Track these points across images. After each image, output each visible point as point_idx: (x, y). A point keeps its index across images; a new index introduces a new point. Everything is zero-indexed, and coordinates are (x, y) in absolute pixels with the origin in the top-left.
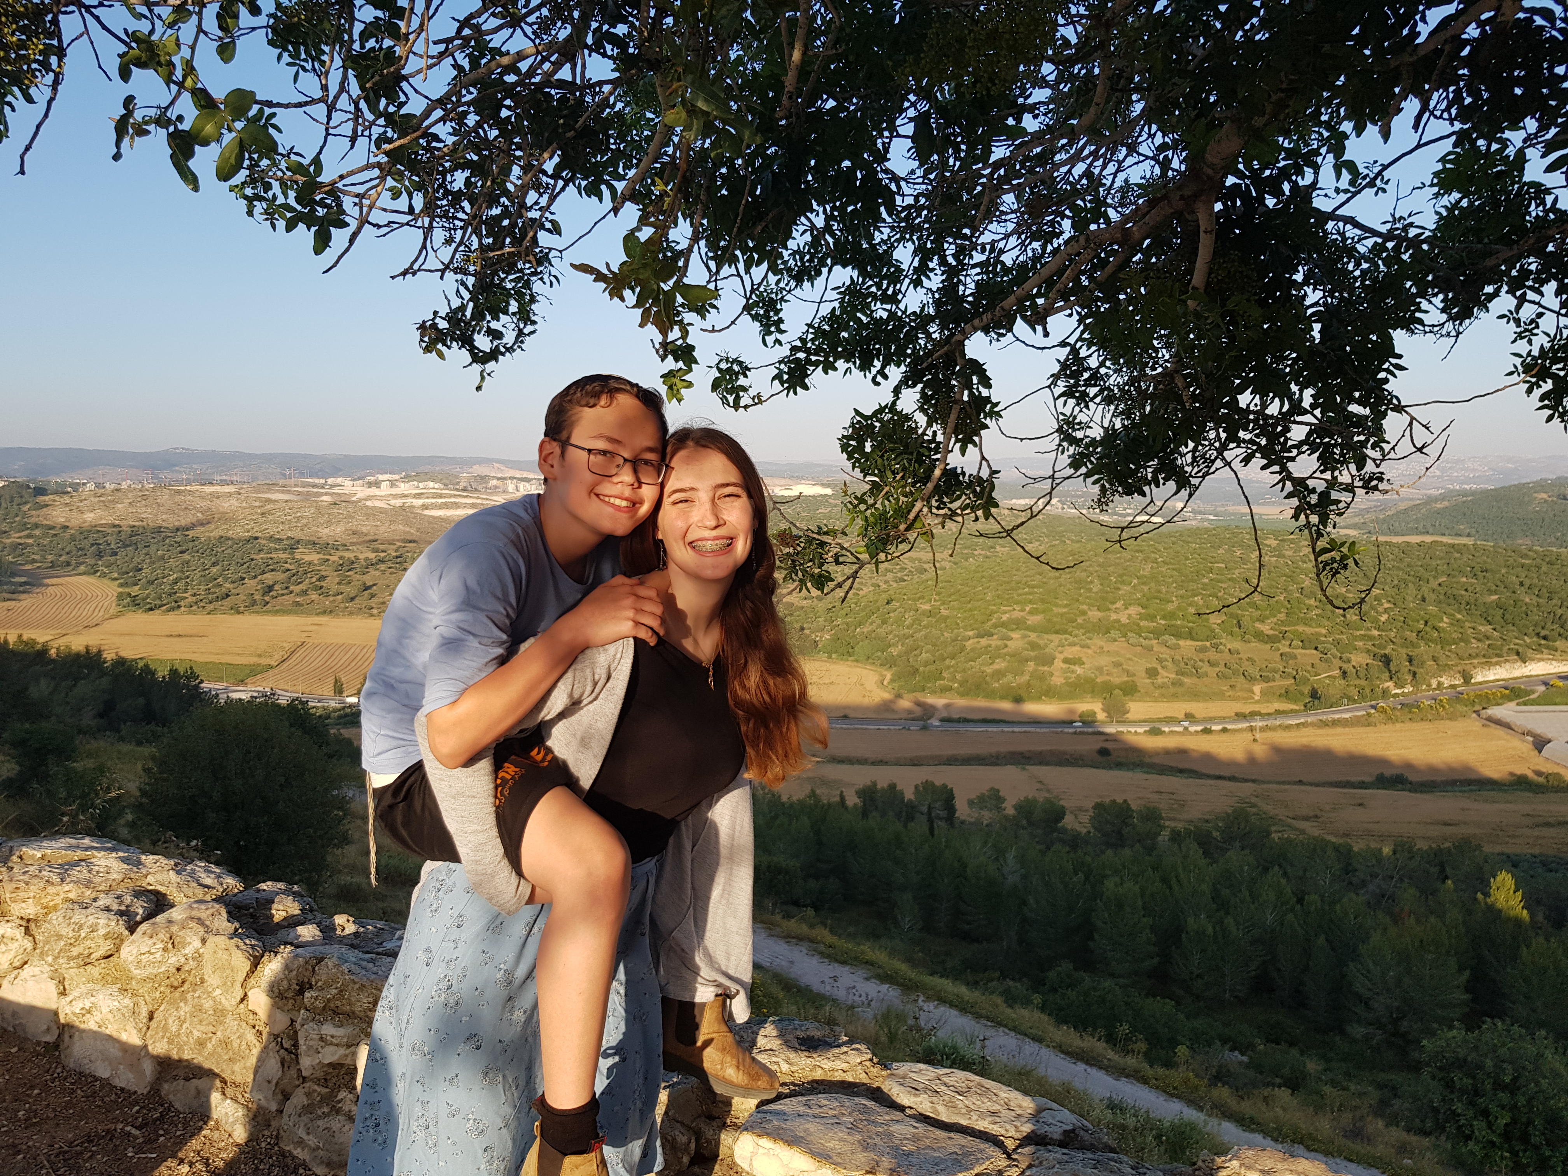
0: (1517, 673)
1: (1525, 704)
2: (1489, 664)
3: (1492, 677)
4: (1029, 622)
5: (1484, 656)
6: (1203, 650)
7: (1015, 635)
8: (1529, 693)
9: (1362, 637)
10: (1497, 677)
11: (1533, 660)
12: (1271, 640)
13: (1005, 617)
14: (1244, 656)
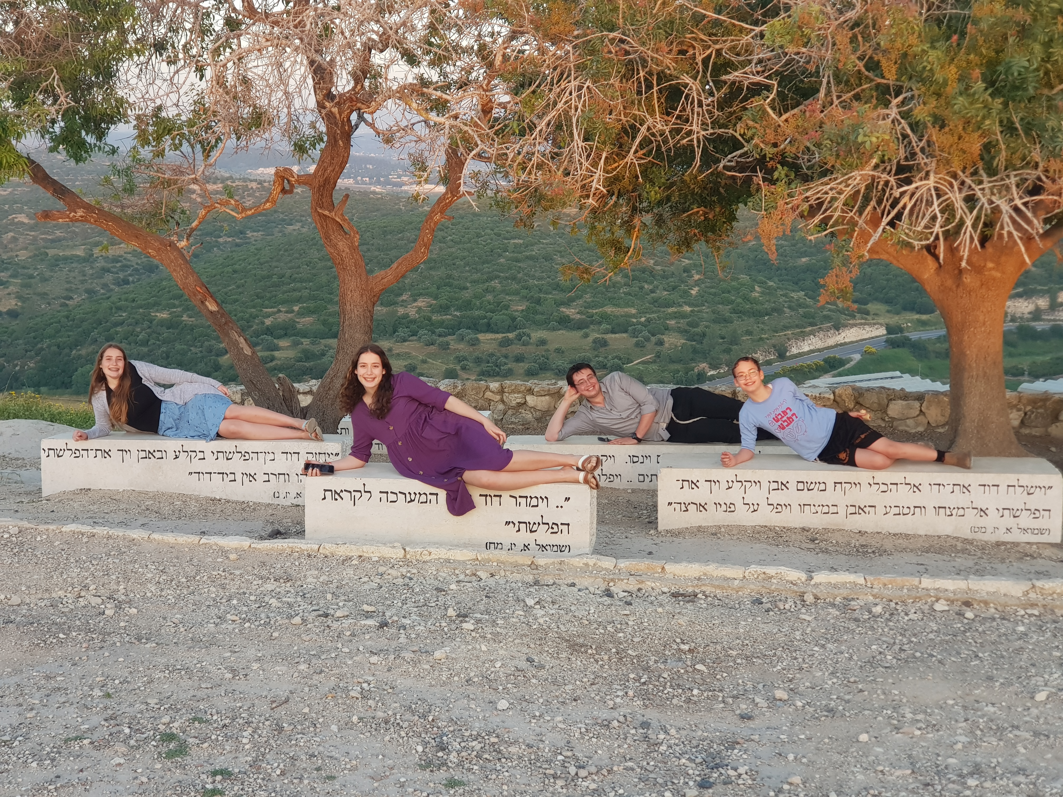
0: (831, 342)
1: (840, 375)
2: (803, 336)
3: (806, 348)
4: (299, 326)
5: (797, 326)
6: (505, 343)
7: (283, 343)
8: (842, 363)
9: (676, 316)
10: (812, 348)
11: (845, 326)
12: (580, 326)
13: (268, 322)
14: (552, 347)
